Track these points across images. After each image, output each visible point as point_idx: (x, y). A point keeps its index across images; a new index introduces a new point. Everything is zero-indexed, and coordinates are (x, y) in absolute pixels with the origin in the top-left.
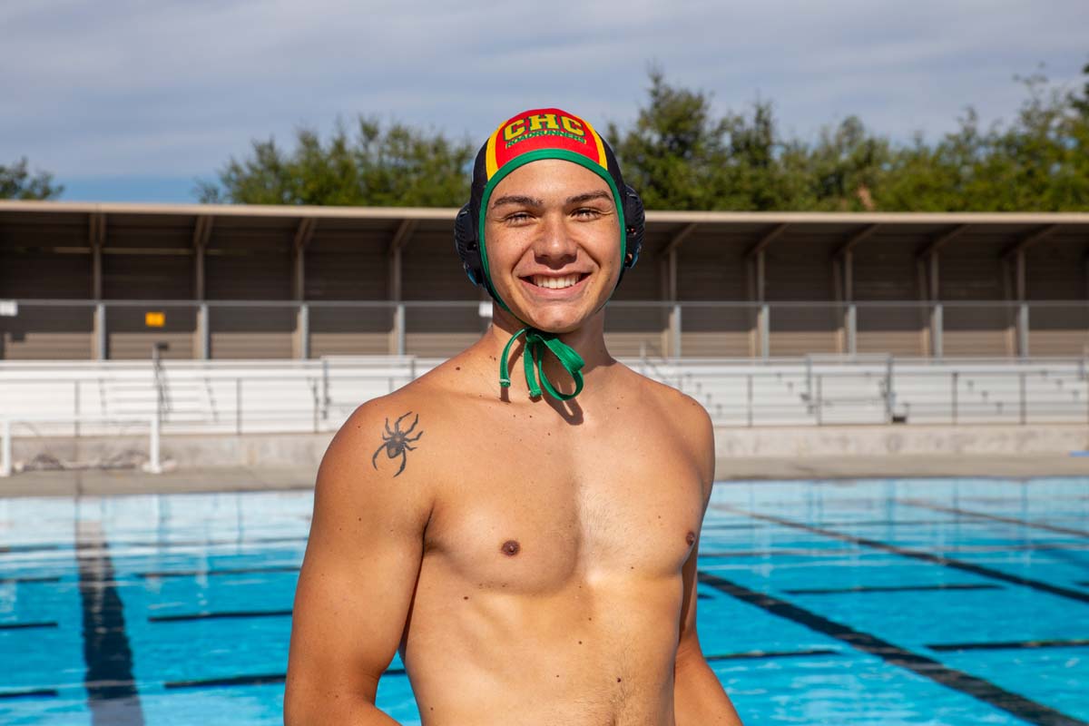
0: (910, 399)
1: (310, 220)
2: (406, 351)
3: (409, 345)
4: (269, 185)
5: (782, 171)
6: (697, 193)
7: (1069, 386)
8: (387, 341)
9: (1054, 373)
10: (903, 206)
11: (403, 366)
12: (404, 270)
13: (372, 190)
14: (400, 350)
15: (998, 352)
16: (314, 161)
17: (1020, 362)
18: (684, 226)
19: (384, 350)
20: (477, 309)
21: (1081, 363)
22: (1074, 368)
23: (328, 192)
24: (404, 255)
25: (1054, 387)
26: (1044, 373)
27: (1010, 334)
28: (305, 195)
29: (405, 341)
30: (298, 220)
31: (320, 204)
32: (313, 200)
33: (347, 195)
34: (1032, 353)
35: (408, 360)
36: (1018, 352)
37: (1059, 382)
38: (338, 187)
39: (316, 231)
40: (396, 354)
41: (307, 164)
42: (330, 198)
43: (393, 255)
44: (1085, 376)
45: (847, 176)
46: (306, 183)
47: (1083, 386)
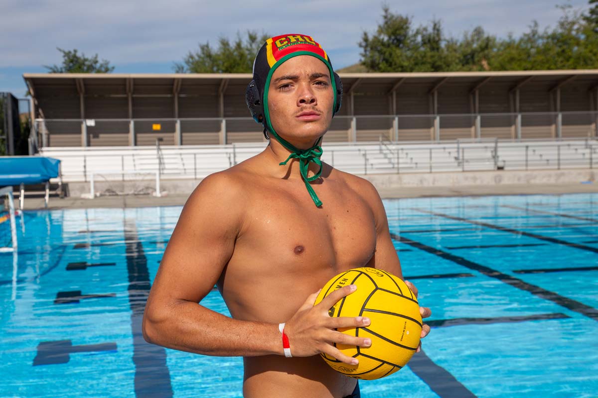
0: (505, 159)
1: (226, 80)
4: (207, 64)
5: (446, 53)
6: (406, 64)
7: (580, 151)
9: (573, 145)
10: (503, 68)
15: (547, 136)
16: (227, 52)
17: (557, 141)
18: (400, 79)
21: (586, 140)
22: (583, 143)
23: (234, 67)
25: (574, 152)
26: (569, 145)
27: (553, 127)
28: (224, 69)
30: (221, 80)
31: (230, 72)
32: (227, 71)
34: (563, 136)
36: (557, 136)
37: (576, 149)
38: (238, 65)
39: (229, 85)
41: (224, 54)
42: (235, 70)
44: (587, 146)
45: (476, 55)
46: (223, 63)
47: (588, 151)
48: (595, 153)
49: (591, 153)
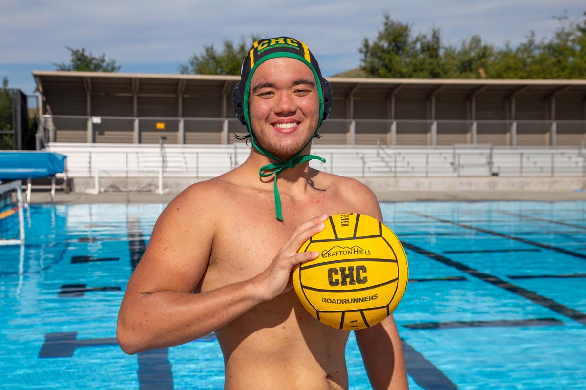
0: (501, 165)
1: (229, 81)
4: (211, 66)
5: (444, 60)
6: (405, 70)
7: (574, 160)
9: (567, 153)
10: (499, 76)
15: (541, 144)
16: (231, 55)
17: (551, 149)
18: (398, 85)
21: (580, 149)
22: (576, 151)
25: (567, 160)
26: (563, 154)
27: (547, 135)
28: (227, 70)
30: (224, 82)
31: (234, 74)
32: (230, 72)
34: (557, 144)
36: (551, 144)
37: (570, 158)
41: (228, 56)
44: (581, 155)
45: (474, 62)
46: (227, 66)
47: (581, 160)
49: (584, 162)
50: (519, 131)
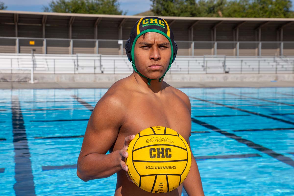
0: (230, 67)
1: (73, 17)
2: (99, 53)
3: (100, 51)
4: (62, 7)
5: (199, 6)
6: (176, 12)
7: (271, 64)
8: (94, 50)
9: (268, 60)
10: (230, 16)
11: (98, 57)
12: (98, 31)
13: (90, 9)
14: (97, 52)
15: (253, 55)
17: (258, 58)
19: (93, 52)
20: (117, 42)
21: (274, 58)
22: (272, 59)
23: (78, 10)
24: (98, 27)
25: (267, 64)
26: (265, 60)
27: (256, 50)
28: (72, 10)
29: (99, 50)
30: (70, 17)
31: (76, 13)
32: (74, 12)
33: (83, 11)
34: (262, 55)
35: (99, 55)
36: (258, 55)
37: (269, 63)
38: (81, 8)
39: (75, 20)
40: (96, 53)
41: (73, 2)
42: (78, 11)
43: (95, 27)
44: (275, 61)
45: (216, 8)
46: (72, 7)
47: (275, 64)
48: (279, 65)
49: (277, 65)
50: (241, 48)
